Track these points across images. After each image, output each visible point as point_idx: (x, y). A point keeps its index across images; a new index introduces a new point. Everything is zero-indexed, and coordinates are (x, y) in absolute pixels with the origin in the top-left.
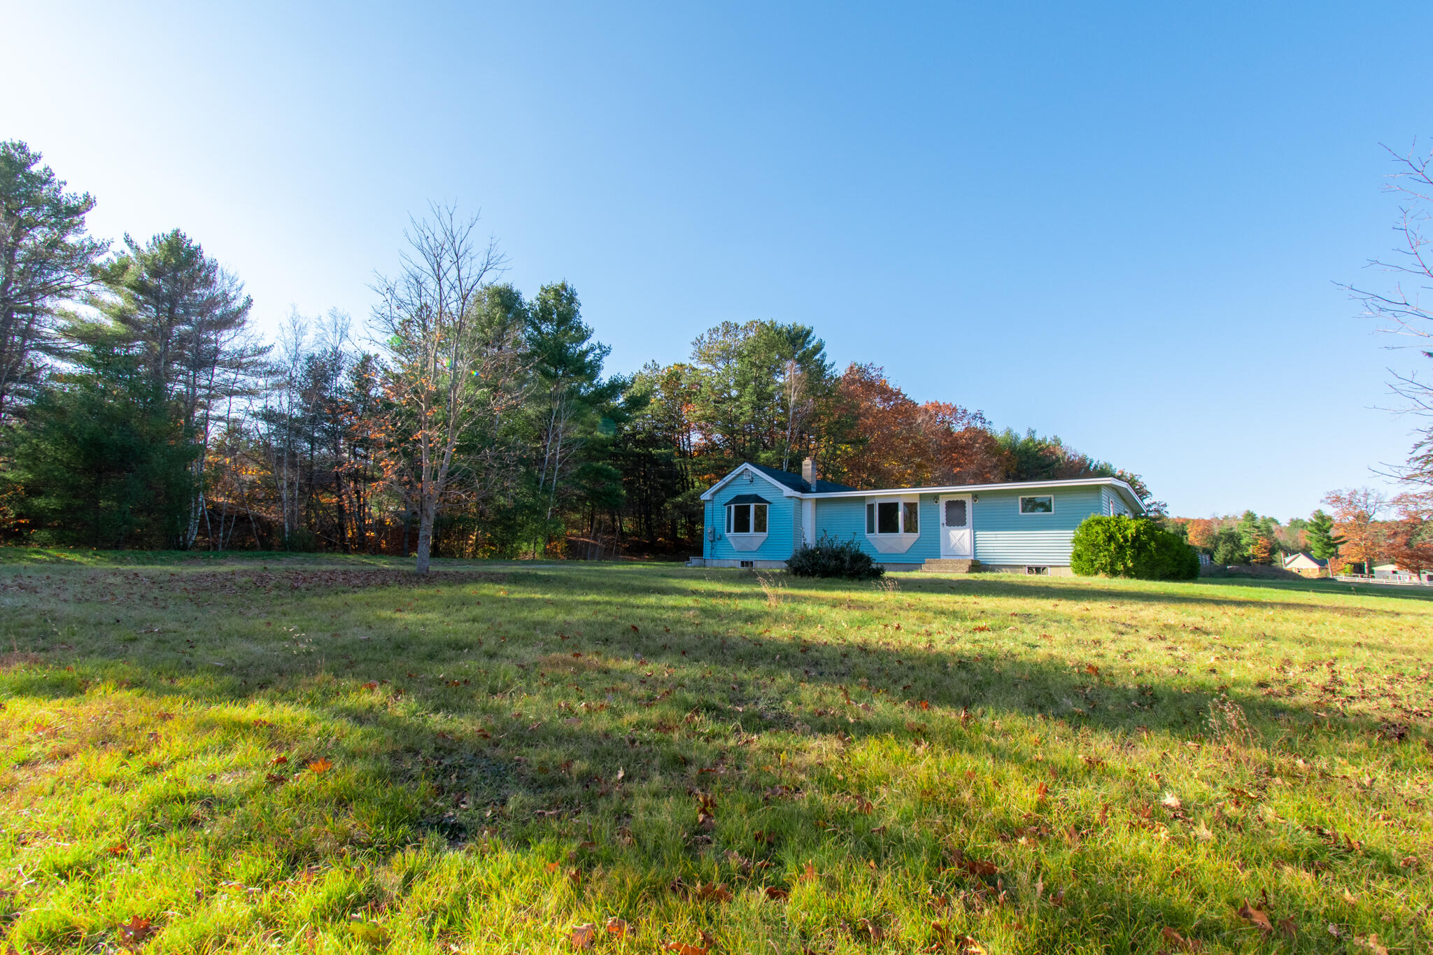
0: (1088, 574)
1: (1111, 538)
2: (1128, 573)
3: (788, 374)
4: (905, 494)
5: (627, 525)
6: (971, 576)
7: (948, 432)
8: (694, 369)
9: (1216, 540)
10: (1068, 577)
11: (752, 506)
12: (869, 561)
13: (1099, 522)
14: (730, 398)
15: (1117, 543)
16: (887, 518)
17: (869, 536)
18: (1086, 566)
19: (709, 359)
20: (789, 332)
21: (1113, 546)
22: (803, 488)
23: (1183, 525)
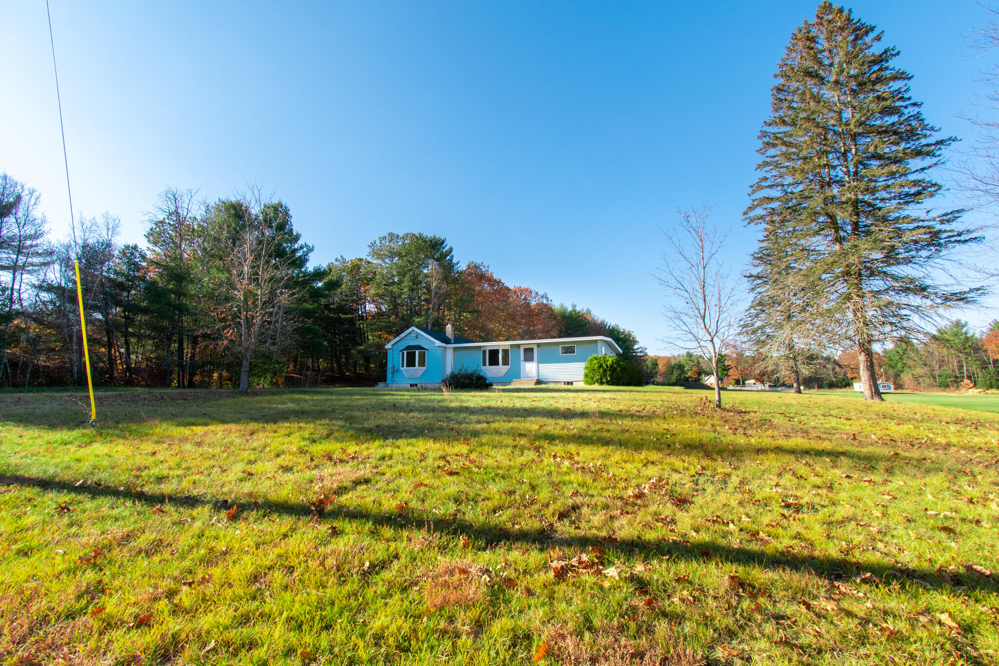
0: (590, 384)
1: (601, 366)
2: (608, 383)
3: (430, 267)
4: (501, 345)
5: (323, 364)
6: (535, 387)
7: (528, 305)
8: (369, 262)
9: (673, 367)
10: (581, 385)
11: (417, 352)
12: (485, 379)
13: (596, 358)
14: (394, 283)
15: (603, 368)
16: (493, 358)
17: (483, 368)
18: (590, 380)
19: (380, 257)
20: (431, 241)
21: (601, 370)
22: (447, 341)
23: (656, 360)
